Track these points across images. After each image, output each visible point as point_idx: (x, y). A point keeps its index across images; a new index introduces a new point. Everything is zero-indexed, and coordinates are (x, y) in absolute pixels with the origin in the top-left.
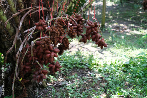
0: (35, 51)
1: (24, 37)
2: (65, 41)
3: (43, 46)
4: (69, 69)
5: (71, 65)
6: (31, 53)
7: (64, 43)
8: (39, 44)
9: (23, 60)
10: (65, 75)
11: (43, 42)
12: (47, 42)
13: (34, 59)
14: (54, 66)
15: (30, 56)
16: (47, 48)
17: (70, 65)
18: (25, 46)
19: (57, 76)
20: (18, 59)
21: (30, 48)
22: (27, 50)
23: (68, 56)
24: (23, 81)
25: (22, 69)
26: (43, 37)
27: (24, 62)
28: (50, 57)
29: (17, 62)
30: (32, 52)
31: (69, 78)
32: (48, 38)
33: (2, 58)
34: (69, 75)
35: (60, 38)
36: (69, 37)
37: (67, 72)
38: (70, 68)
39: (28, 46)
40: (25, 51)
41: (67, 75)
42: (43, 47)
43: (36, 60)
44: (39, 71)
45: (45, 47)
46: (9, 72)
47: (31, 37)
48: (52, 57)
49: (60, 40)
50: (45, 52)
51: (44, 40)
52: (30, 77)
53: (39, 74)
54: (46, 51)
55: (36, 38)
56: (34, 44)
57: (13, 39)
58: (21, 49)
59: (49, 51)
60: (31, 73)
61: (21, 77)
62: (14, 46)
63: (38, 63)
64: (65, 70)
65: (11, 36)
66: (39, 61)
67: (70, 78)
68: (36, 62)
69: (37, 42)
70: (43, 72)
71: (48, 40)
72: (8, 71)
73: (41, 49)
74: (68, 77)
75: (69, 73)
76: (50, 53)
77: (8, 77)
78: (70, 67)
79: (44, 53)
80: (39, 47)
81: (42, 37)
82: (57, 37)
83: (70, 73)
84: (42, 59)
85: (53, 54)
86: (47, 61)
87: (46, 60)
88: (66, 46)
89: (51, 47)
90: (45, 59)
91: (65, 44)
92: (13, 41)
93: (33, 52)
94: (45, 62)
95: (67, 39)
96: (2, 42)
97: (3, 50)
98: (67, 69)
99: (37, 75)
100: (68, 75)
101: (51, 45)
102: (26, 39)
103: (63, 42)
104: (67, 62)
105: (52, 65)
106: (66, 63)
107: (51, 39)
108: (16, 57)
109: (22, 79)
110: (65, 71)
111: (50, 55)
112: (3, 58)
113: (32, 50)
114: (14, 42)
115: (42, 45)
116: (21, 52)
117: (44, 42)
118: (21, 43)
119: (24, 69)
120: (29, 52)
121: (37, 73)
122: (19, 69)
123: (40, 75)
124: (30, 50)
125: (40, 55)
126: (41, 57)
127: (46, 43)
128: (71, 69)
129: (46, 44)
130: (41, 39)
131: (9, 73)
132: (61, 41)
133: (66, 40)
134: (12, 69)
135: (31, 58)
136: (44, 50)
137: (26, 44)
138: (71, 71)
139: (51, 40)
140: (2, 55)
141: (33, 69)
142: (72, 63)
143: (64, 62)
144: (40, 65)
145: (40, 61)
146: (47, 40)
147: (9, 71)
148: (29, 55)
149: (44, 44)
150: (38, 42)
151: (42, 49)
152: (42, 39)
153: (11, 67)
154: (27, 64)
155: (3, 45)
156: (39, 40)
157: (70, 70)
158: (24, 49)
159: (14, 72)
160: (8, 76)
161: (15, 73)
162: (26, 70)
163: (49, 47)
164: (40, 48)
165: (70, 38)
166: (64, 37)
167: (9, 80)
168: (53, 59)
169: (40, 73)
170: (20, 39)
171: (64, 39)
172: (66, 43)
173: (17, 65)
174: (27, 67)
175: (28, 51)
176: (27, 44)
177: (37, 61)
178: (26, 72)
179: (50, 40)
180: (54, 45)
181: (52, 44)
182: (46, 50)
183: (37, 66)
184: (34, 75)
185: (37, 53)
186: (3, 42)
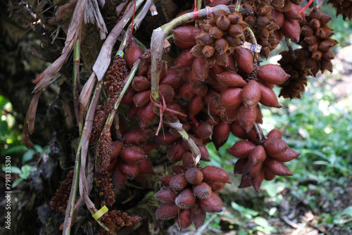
0: (170, 78)
1: (119, 9)
2: (314, 29)
3: (208, 50)
4: (335, 180)
5: (344, 157)
6: (149, 88)
7: (310, 38)
8: (191, 41)
9: (111, 118)
10: (313, 205)
11: (207, 31)
12: (227, 33)
13: (165, 112)
14: (260, 152)
15: (148, 102)
16: (227, 60)
17: (340, 159)
18: (120, 53)
19: (273, 211)
20: (89, 116)
21: (148, 62)
22: (129, 70)
23: (326, 113)
24: (113, 218)
25: (107, 163)
26: (208, 10)
27: (117, 127)
28: (241, 104)
29: (86, 130)
30: (155, 78)
31: (331, 222)
32: (232, 11)
33: (5, 123)
34: (331, 206)
35: (288, 17)
36: (334, 11)
37: (323, 191)
38: (337, 173)
39: (137, 54)
40: (123, 78)
41: (322, 210)
42: (210, 54)
43: (174, 121)
44: (190, 174)
45: (216, 55)
46: (45, 181)
47: (149, 13)
48: (250, 103)
49: (290, 26)
50: (215, 79)
51: (214, 24)
52: (144, 206)
53: (190, 186)
54: (220, 76)
55: (174, 16)
56: (163, 43)
57: (67, 21)
58: (101, 66)
59: (237, 78)
60: (148, 190)
61: (102, 198)
62: (72, 54)
63: (185, 135)
64: (314, 183)
65: (59, 5)
66: (187, 127)
67: (336, 222)
68: (175, 130)
69: (180, 30)
70: (207, 180)
71: (234, 22)
72: (38, 181)
73: (197, 65)
74: (327, 216)
75: (331, 196)
76: (241, 86)
77: (40, 209)
78: (338, 166)
79: (213, 87)
80: (188, 55)
81: (203, 7)
82: (276, 11)
83: (340, 197)
84: (202, 117)
85: (254, 89)
86: (225, 128)
87: (220, 121)
88: (320, 54)
89: (247, 57)
90: (217, 117)
91: (315, 47)
92: (67, 28)
93: (160, 83)
94: (216, 129)
95: (324, 22)
96: (8, 42)
97: (10, 84)
98: (321, 178)
99: (179, 192)
100: (326, 206)
101: (246, 45)
102: (125, 21)
103: (302, 36)
104: (322, 143)
105: (247, 147)
106: (317, 148)
107: (245, 16)
108: (79, 105)
109: (104, 210)
110: (312, 187)
111: (241, 96)
112: (10, 121)
113: (154, 68)
114: (72, 34)
115: (203, 47)
116: (104, 78)
117: (214, 31)
118: (103, 36)
119: (119, 161)
120: (140, 78)
121: (177, 182)
122: (93, 162)
123: (192, 191)
124: (144, 72)
125: (195, 96)
126: (196, 105)
127: (224, 37)
128: (341, 181)
129: (222, 42)
130: (197, 18)
131: (41, 188)
132: (295, 29)
133: (318, 24)
134: (57, 170)
135: (148, 108)
136: (212, 72)
137: (124, 43)
138: (343, 187)
139: (248, 22)
140: (8, 106)
141: (155, 170)
142: (346, 148)
143: (309, 145)
144: (192, 143)
145: (193, 126)
146: (227, 21)
147: (42, 176)
148: (140, 98)
149: (213, 41)
150: (186, 31)
151: (203, 64)
152: (204, 17)
153: (53, 157)
154: (133, 137)
155: (11, 60)
156: (190, 23)
157: (337, 185)
158: (119, 68)
159: (71, 178)
160: (39, 202)
161: (75, 181)
162: (127, 169)
163: (235, 56)
164: (193, 59)
165: (340, 16)
166: (307, 12)
167: (43, 221)
168: (253, 113)
169: (191, 181)
170: (101, 21)
171: (309, 18)
172: (320, 40)
173: (83, 144)
174: (131, 154)
175: (136, 74)
176: (129, 42)
177: (178, 125)
178: (124, 174)
179: (241, 21)
180: (258, 49)
181: (252, 42)
182: (224, 69)
183: (178, 148)
184: (165, 193)
185: (178, 86)
186: (12, 41)
